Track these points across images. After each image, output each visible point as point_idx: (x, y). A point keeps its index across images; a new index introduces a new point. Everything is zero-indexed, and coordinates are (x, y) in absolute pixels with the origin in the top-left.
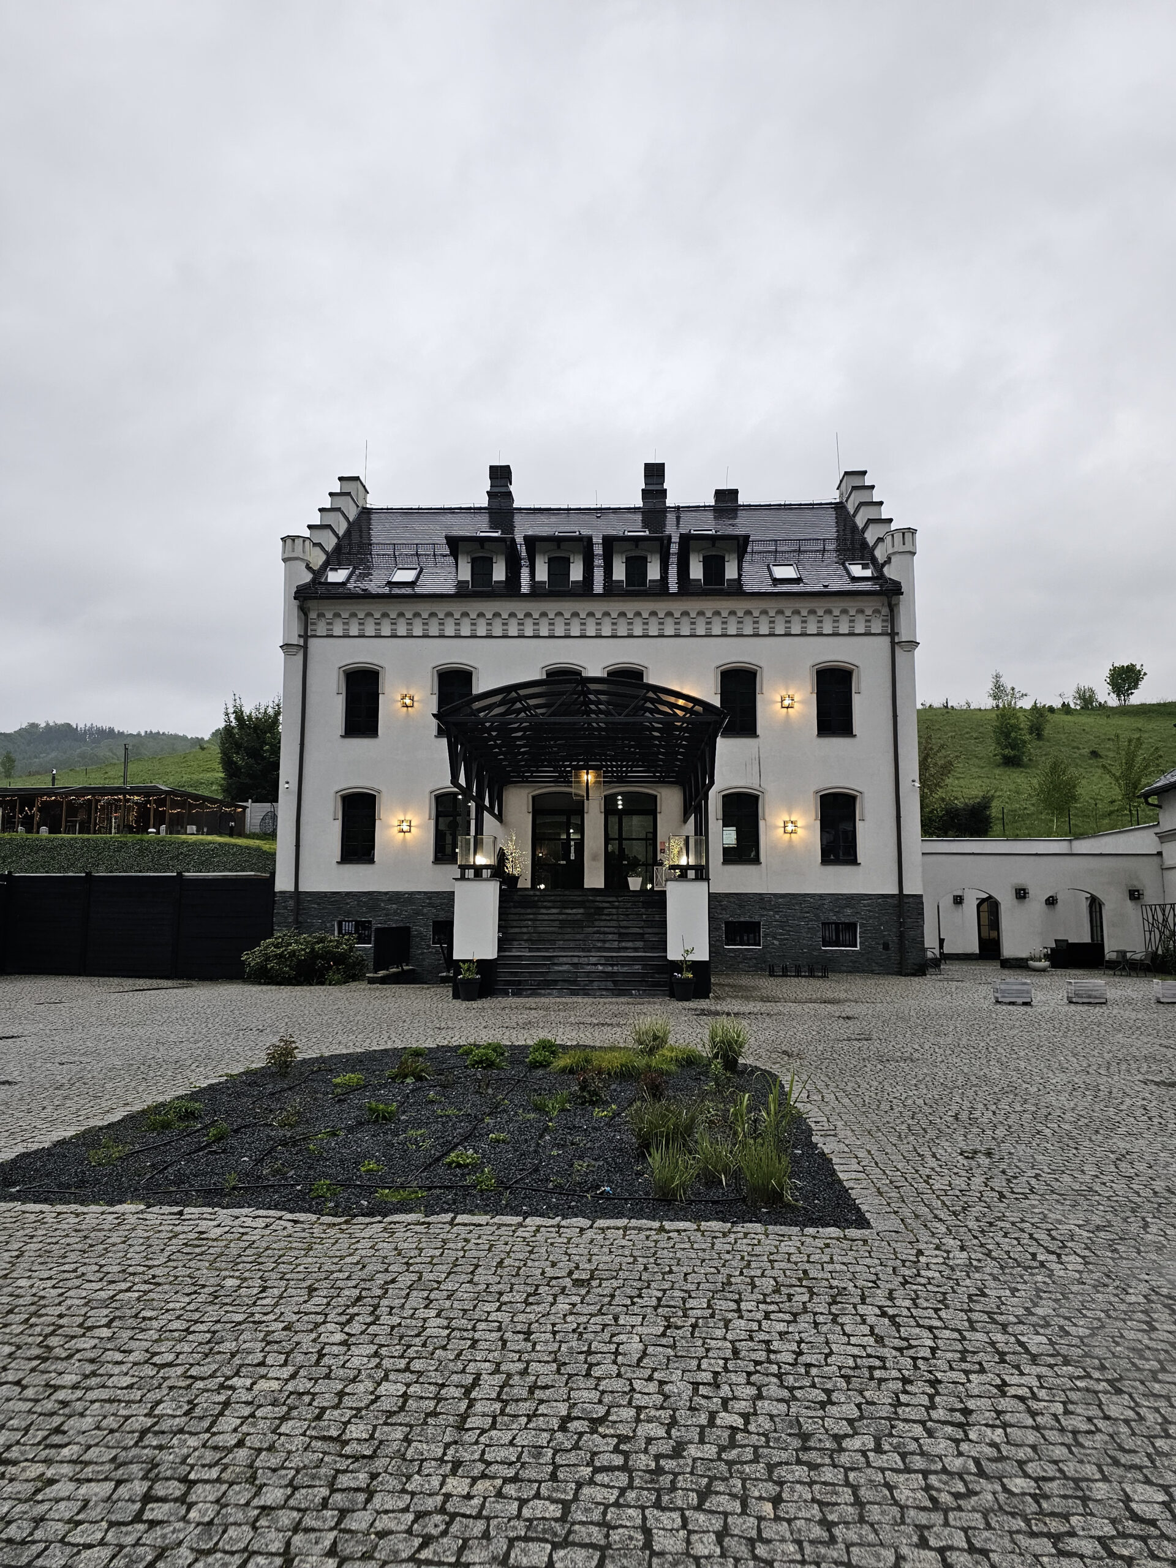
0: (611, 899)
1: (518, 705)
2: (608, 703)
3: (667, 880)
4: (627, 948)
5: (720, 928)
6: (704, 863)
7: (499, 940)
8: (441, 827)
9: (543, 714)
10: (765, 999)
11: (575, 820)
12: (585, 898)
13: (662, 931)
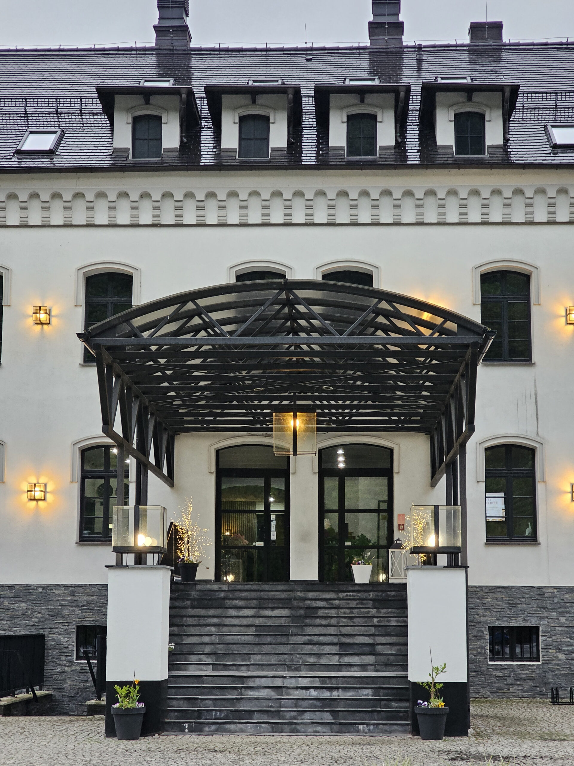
0: (327, 596)
1: (196, 321)
2: (325, 317)
3: (407, 569)
4: (351, 665)
5: (482, 637)
6: (459, 544)
7: (171, 654)
8: (88, 494)
9: (231, 333)
10: (545, 737)
11: (277, 484)
12: (292, 594)
13: (401, 640)
